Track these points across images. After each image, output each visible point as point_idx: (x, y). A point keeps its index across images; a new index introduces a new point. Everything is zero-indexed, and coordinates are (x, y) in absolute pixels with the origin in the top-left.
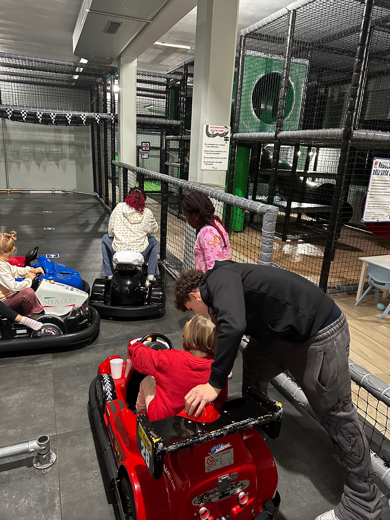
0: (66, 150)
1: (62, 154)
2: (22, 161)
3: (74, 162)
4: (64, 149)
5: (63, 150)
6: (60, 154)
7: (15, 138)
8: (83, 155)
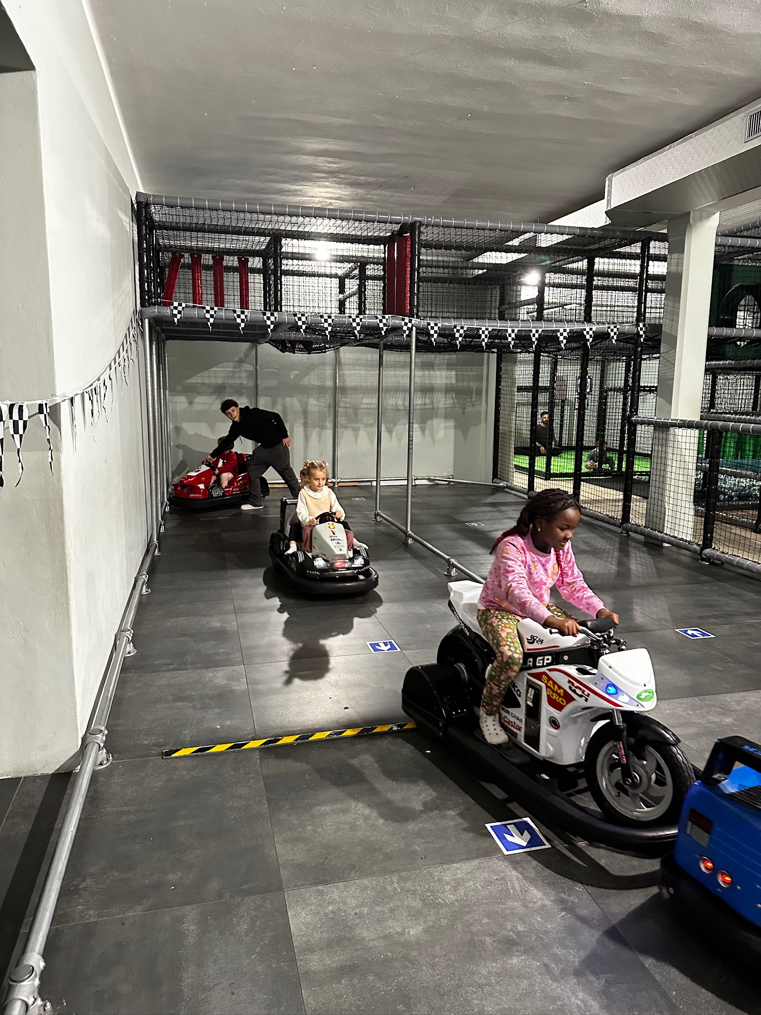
0: (440, 402)
1: (433, 408)
2: (362, 425)
3: (451, 423)
4: (437, 399)
5: (435, 401)
6: (428, 409)
7: (353, 384)
8: (469, 409)
